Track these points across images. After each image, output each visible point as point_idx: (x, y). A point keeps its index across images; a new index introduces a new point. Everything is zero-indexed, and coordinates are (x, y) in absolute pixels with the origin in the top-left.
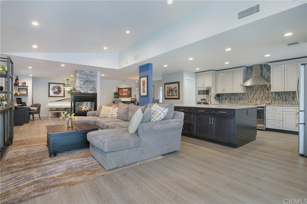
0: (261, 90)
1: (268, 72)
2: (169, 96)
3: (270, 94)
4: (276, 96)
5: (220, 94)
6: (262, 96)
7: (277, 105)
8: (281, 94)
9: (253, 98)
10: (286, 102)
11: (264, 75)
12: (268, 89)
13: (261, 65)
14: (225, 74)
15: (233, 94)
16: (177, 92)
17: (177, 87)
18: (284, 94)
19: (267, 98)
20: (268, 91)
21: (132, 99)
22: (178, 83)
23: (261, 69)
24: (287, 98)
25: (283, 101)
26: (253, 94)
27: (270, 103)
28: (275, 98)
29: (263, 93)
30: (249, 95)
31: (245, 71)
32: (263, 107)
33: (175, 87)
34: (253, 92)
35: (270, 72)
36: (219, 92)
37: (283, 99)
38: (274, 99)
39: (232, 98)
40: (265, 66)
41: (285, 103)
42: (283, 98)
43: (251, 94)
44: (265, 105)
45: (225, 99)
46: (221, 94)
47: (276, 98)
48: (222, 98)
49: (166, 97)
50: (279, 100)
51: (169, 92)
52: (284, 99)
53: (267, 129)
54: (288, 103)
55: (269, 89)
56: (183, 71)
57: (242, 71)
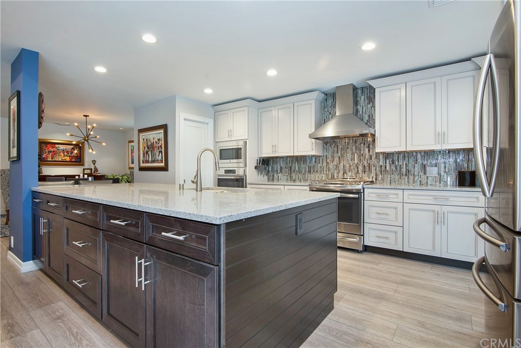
0: (354, 148)
1: (370, 106)
2: (147, 162)
3: (373, 157)
4: (386, 163)
5: (270, 158)
6: (356, 162)
7: (389, 187)
8: (397, 158)
9: (337, 167)
10: (408, 179)
11: (361, 113)
12: (369, 145)
13: (355, 89)
14: (278, 109)
15: (297, 157)
16: (162, 152)
17: (163, 139)
18: (404, 157)
19: (367, 169)
20: (369, 151)
21: (84, 169)
22: (165, 127)
23: (355, 96)
24: (410, 167)
25: (401, 174)
26: (337, 159)
27: (374, 180)
28: (383, 168)
29: (359, 157)
30: (328, 161)
31: (321, 102)
32: (358, 192)
33: (159, 140)
34: (338, 153)
35: (374, 106)
36: (267, 153)
37: (400, 170)
38: (383, 170)
39: (293, 168)
40: (362, 92)
41: (406, 180)
42: (400, 168)
43: (333, 157)
44: (363, 185)
45: (279, 171)
46: (273, 158)
47: (386, 167)
48: (273, 168)
49: (142, 165)
50: (393, 174)
51: (147, 153)
52: (404, 170)
53: (367, 249)
54: (411, 181)
55: (371, 146)
56: (175, 96)
57: (313, 102)
